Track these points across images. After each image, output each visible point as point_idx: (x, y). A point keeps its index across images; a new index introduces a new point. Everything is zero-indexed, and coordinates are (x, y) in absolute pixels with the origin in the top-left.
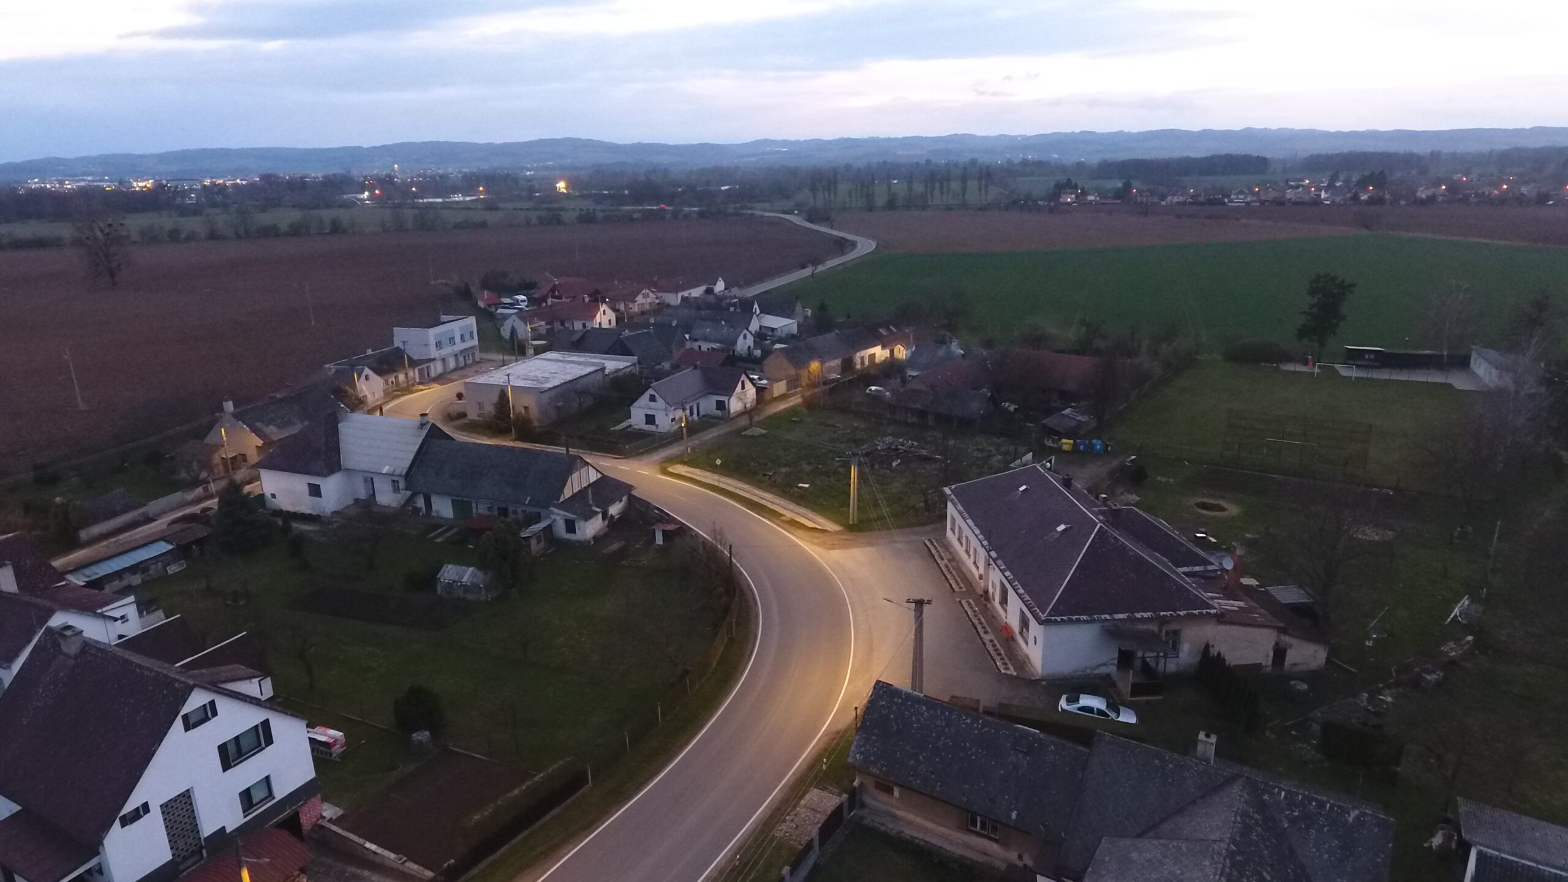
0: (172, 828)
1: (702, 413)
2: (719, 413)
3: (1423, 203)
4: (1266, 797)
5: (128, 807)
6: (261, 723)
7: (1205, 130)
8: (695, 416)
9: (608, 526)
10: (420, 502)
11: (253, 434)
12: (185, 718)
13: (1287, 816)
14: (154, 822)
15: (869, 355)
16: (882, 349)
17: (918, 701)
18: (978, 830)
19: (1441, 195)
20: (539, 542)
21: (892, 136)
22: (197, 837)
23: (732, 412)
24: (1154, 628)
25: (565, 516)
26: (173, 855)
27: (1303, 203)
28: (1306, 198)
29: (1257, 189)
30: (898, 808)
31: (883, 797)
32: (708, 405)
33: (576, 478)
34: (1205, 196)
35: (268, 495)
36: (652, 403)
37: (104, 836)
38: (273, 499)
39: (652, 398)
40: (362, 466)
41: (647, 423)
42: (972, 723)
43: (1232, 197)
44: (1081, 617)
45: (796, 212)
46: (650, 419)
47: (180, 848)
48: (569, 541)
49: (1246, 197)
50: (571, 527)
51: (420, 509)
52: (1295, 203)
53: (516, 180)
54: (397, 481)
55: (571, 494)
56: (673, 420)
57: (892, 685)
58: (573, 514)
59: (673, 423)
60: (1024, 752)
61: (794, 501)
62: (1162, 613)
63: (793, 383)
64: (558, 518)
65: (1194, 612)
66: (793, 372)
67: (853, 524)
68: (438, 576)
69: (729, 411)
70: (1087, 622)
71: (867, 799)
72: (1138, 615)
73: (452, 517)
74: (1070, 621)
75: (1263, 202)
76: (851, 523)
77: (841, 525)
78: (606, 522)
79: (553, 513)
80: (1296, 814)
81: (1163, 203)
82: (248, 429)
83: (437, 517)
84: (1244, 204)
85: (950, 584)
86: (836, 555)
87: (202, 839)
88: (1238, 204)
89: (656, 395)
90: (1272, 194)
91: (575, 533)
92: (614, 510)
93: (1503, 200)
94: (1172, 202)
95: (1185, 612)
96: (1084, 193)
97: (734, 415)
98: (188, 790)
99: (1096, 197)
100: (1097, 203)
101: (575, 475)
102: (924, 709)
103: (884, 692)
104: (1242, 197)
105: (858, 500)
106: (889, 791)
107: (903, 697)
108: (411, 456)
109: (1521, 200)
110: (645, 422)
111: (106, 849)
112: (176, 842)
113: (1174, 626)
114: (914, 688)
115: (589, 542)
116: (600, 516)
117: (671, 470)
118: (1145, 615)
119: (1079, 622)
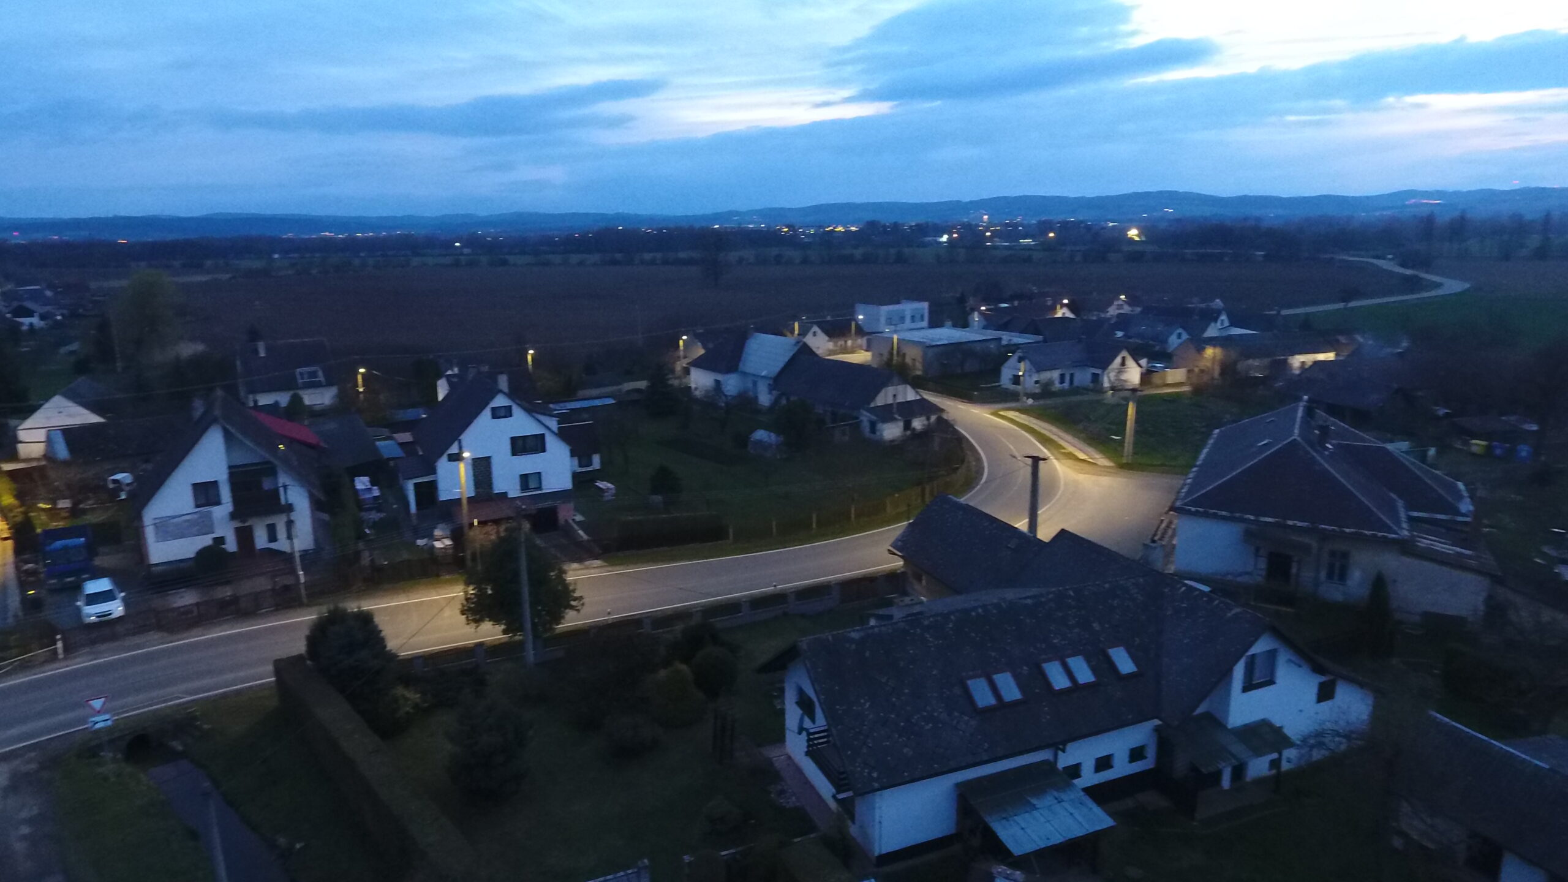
0: (477, 478)
1: (1076, 383)
2: (1091, 386)
5: (452, 450)
6: (540, 435)
8: (1067, 384)
9: (910, 435)
12: (494, 409)
14: (466, 468)
17: (959, 507)
20: (849, 433)
22: (491, 490)
23: (1105, 385)
24: (1312, 541)
25: (871, 417)
26: (475, 494)
32: (1082, 377)
33: (894, 391)
36: (1019, 364)
37: (437, 460)
39: (1020, 360)
40: (751, 370)
44: (1220, 513)
45: (1390, 256)
47: (480, 491)
48: (869, 439)
50: (873, 427)
54: (771, 384)
55: (883, 404)
58: (879, 416)
60: (1012, 549)
62: (1321, 526)
64: (866, 418)
65: (1366, 532)
67: (1127, 463)
68: (750, 435)
69: (1102, 384)
70: (1224, 518)
72: (1290, 523)
74: (1205, 515)
76: (1124, 461)
77: (1115, 463)
78: (908, 432)
79: (864, 414)
82: (701, 346)
87: (494, 493)
89: (1024, 357)
91: (876, 433)
95: (1353, 530)
97: (1108, 389)
98: (489, 457)
101: (891, 389)
106: (920, 580)
111: (438, 470)
112: (478, 487)
113: (1340, 545)
115: (887, 442)
117: (1001, 413)
118: (1299, 524)
119: (1215, 516)
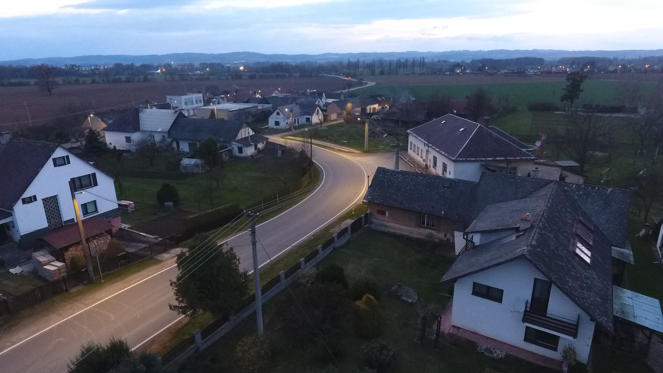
0: (48, 212)
1: (300, 123)
2: (308, 123)
3: (611, 72)
4: (566, 188)
5: (27, 195)
6: (92, 174)
7: (516, 50)
8: (297, 124)
9: (257, 152)
10: (175, 145)
11: (103, 122)
12: (54, 160)
13: (577, 195)
14: (38, 206)
15: (373, 108)
16: (378, 106)
17: (397, 173)
18: (425, 226)
19: (619, 70)
20: (226, 155)
21: (382, 52)
22: (60, 221)
23: (313, 123)
24: (504, 165)
25: (238, 145)
26: (49, 225)
27: (560, 73)
28: (561, 71)
29: (539, 67)
30: (388, 222)
31: (381, 217)
32: (302, 120)
33: (243, 131)
34: (517, 70)
35: (108, 143)
36: (278, 116)
37: (14, 205)
38: (110, 145)
39: (278, 114)
40: (149, 129)
41: (276, 125)
42: (423, 179)
43: (529, 70)
44: (472, 159)
45: (341, 74)
46: (277, 123)
47: (52, 223)
48: (239, 157)
49: (535, 70)
50: (240, 150)
51: (175, 148)
52: (556, 73)
53: (222, 66)
54: (165, 136)
55: (241, 138)
56: (287, 123)
57: (385, 168)
58: (241, 144)
59: (287, 125)
60: (448, 187)
61: (340, 145)
62: (509, 158)
63: (339, 115)
64: (235, 146)
65: (524, 158)
66: (339, 111)
67: (366, 151)
68: (181, 163)
69: (312, 122)
70: (474, 161)
71: (373, 220)
72: (498, 159)
73: (189, 151)
74: (467, 161)
75: (542, 73)
76: (365, 150)
77: (361, 151)
78: (256, 151)
79: (233, 144)
80: (581, 193)
81: (499, 73)
82: (100, 120)
83: (182, 151)
84: (534, 73)
85: (410, 165)
86: (358, 158)
87: (63, 222)
88: (531, 73)
89: (280, 112)
90: (546, 69)
91: (242, 153)
92: (260, 146)
93: (646, 71)
94: (502, 72)
95: (519, 158)
96: (465, 69)
97: (314, 124)
98: (56, 196)
99: (470, 71)
100: (471, 73)
101: (243, 130)
102: (400, 175)
103: (382, 171)
104: (533, 70)
105: (368, 145)
106: (384, 213)
107: (391, 172)
108: (171, 124)
109: (654, 71)
110: (275, 125)
111: (15, 213)
112: (50, 220)
113: (514, 165)
114: (395, 168)
115: (249, 157)
116: (254, 147)
117: (285, 137)
118: (501, 159)
119: (470, 161)
